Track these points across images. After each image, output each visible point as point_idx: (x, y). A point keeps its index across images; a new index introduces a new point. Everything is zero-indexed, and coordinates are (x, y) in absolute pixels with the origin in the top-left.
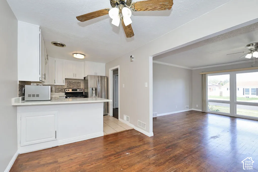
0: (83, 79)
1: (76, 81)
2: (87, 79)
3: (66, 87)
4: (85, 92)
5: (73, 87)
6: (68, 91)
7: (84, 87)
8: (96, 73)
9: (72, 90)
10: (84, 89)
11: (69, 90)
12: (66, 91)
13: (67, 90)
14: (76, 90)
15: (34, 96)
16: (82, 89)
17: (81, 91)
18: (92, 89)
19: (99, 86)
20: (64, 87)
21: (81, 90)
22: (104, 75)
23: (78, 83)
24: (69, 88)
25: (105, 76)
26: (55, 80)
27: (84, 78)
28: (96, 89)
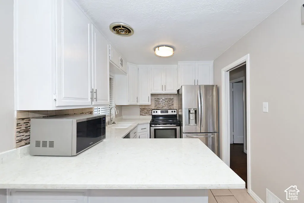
0: (177, 93)
1: (167, 97)
2: (181, 93)
3: (153, 108)
4: (179, 115)
5: (162, 107)
6: (155, 114)
7: (178, 105)
8: (196, 82)
9: (161, 112)
10: (177, 109)
11: (157, 112)
12: (153, 114)
13: (154, 112)
14: (167, 112)
15: (45, 144)
16: (176, 110)
17: (174, 113)
18: (189, 111)
19: (201, 106)
20: (151, 108)
21: (173, 111)
22: (211, 83)
23: (170, 99)
24: (158, 108)
25: (213, 86)
26: (137, 98)
27: (178, 91)
28: (196, 111)
